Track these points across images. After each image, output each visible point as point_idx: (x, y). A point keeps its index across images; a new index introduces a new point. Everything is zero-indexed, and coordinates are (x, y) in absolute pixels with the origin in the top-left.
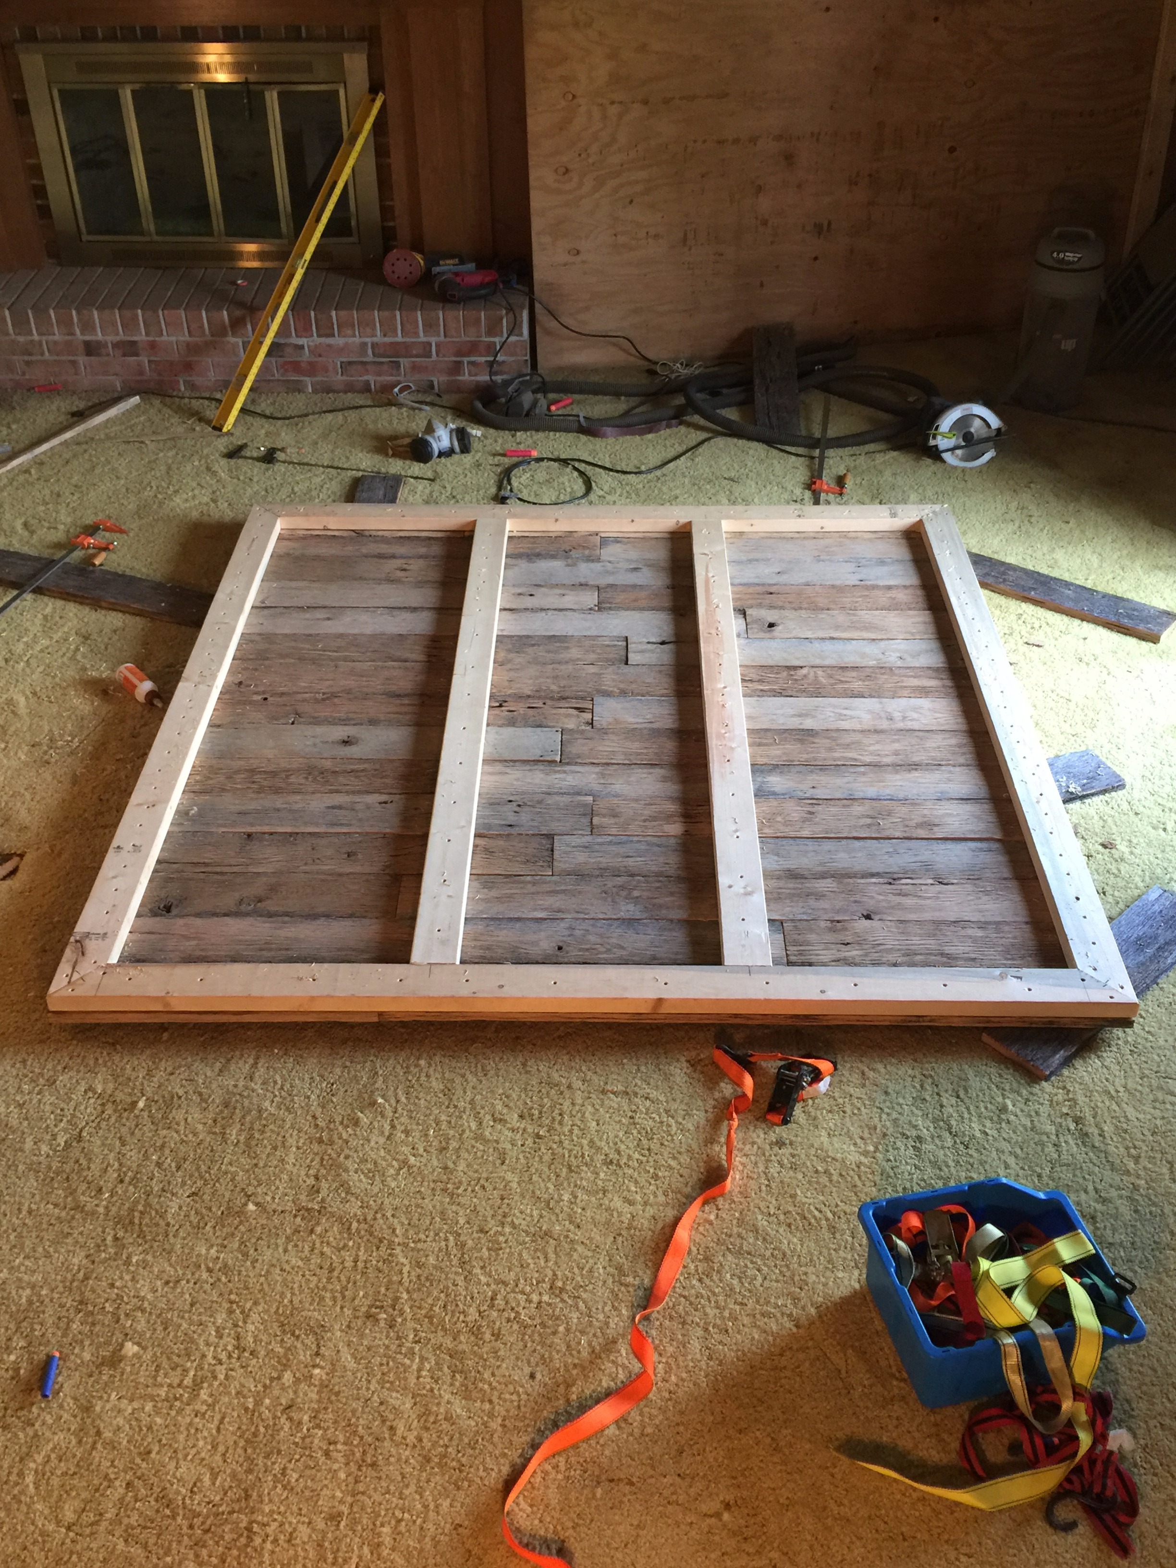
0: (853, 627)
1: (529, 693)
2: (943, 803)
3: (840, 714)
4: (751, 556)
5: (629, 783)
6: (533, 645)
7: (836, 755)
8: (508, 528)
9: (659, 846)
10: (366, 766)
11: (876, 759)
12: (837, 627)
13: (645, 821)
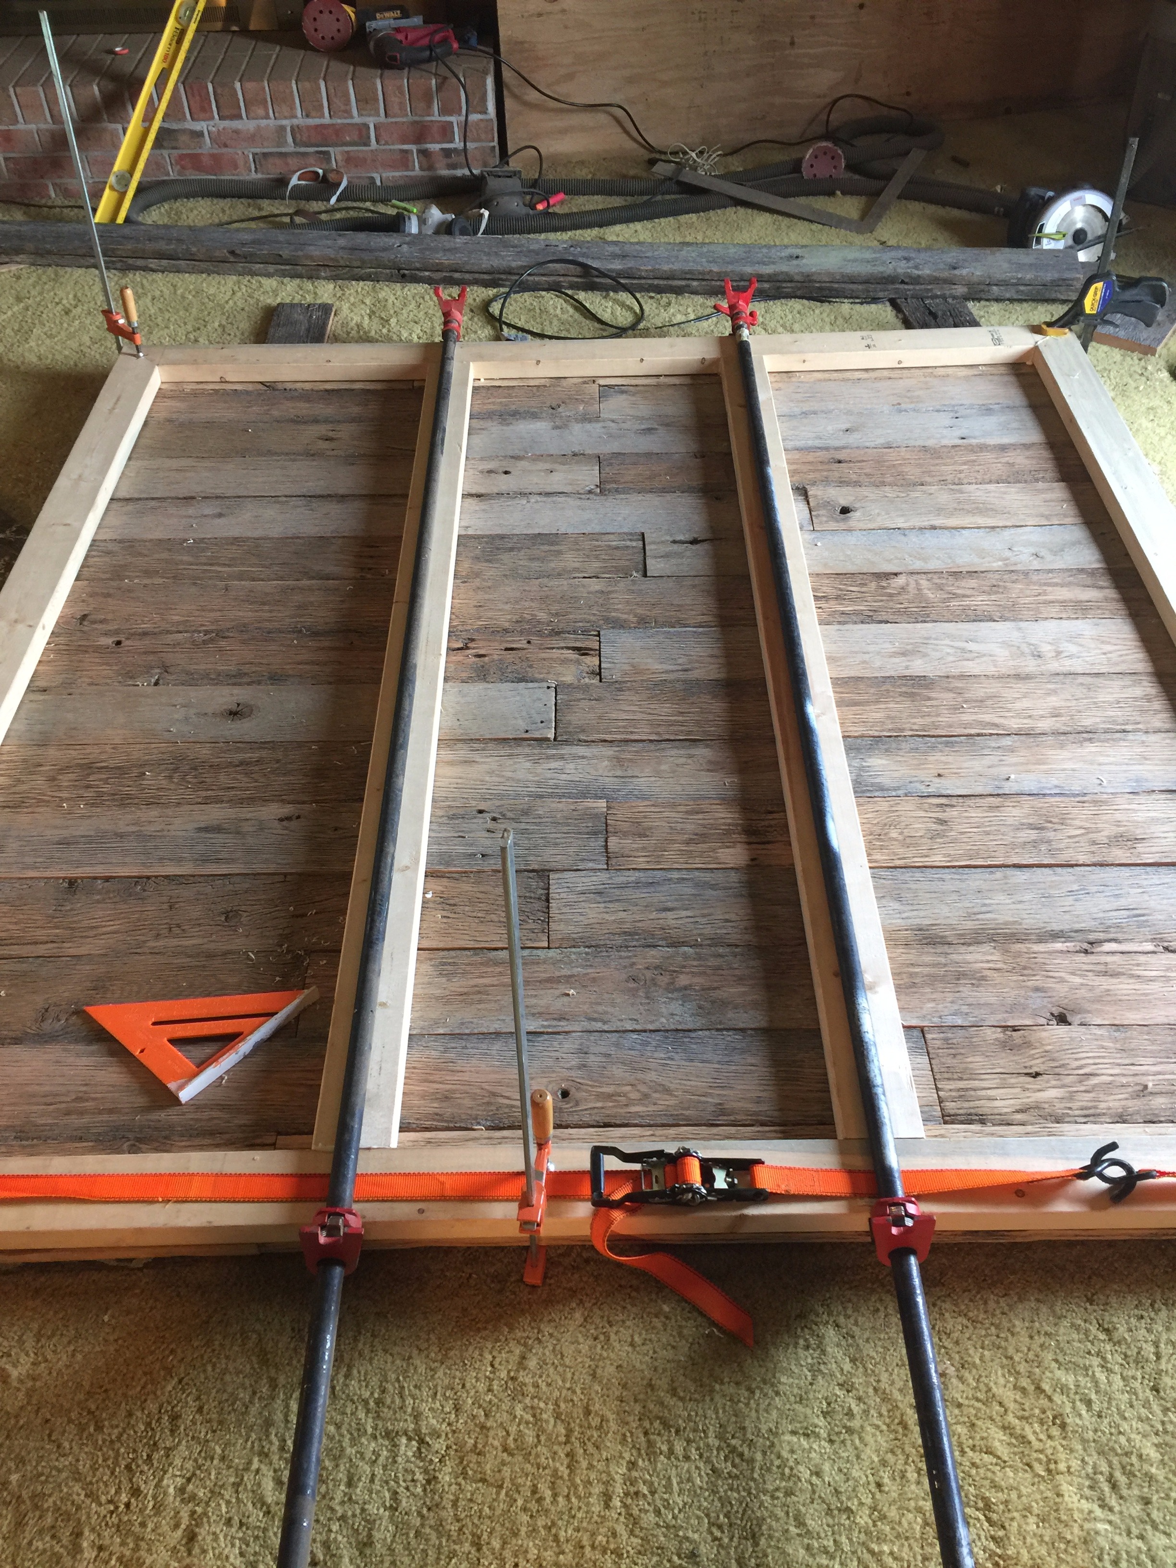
0: (960, 509)
1: (507, 625)
2: (1142, 798)
3: (963, 650)
4: (806, 407)
5: (658, 774)
6: (511, 549)
7: (967, 718)
8: (472, 376)
9: (713, 887)
10: (264, 753)
11: (1027, 723)
12: (940, 511)
13: (688, 842)
